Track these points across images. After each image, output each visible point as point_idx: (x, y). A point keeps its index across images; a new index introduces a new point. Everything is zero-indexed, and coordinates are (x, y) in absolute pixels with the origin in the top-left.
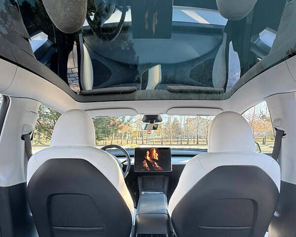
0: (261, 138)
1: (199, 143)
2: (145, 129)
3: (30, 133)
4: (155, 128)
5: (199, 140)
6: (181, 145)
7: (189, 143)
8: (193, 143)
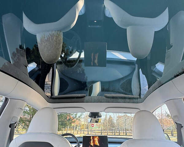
0: (170, 131)
1: (127, 134)
2: (90, 122)
3: (15, 123)
4: (96, 122)
5: (127, 132)
6: (115, 135)
7: (121, 134)
8: (123, 134)
